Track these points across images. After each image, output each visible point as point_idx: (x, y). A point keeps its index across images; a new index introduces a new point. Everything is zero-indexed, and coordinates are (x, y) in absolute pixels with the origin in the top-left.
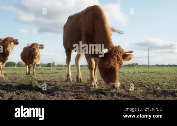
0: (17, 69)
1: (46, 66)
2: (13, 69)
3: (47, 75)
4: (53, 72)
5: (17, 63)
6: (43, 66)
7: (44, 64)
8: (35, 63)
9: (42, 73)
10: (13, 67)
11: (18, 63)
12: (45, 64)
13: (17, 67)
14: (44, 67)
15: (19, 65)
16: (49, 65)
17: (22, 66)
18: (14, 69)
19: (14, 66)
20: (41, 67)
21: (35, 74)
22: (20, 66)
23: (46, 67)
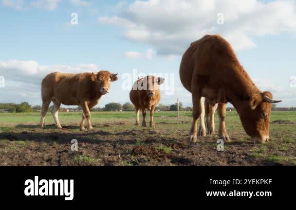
0: (124, 114)
1: (169, 109)
2: (116, 115)
3: (173, 127)
4: (182, 122)
5: (122, 105)
6: (164, 109)
7: (164, 107)
8: (152, 107)
9: (164, 123)
10: (117, 112)
11: (124, 105)
12: (167, 107)
13: (123, 111)
14: (165, 111)
15: (126, 108)
16: (174, 108)
17: (131, 109)
18: (119, 114)
19: (119, 110)
20: (160, 111)
21: (153, 124)
22: (128, 109)
23: (168, 111)
